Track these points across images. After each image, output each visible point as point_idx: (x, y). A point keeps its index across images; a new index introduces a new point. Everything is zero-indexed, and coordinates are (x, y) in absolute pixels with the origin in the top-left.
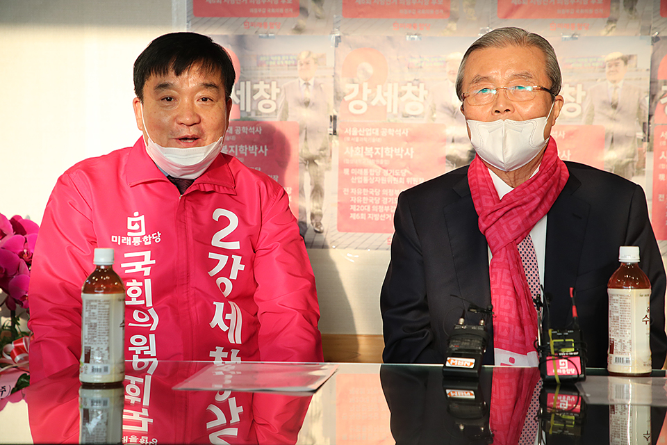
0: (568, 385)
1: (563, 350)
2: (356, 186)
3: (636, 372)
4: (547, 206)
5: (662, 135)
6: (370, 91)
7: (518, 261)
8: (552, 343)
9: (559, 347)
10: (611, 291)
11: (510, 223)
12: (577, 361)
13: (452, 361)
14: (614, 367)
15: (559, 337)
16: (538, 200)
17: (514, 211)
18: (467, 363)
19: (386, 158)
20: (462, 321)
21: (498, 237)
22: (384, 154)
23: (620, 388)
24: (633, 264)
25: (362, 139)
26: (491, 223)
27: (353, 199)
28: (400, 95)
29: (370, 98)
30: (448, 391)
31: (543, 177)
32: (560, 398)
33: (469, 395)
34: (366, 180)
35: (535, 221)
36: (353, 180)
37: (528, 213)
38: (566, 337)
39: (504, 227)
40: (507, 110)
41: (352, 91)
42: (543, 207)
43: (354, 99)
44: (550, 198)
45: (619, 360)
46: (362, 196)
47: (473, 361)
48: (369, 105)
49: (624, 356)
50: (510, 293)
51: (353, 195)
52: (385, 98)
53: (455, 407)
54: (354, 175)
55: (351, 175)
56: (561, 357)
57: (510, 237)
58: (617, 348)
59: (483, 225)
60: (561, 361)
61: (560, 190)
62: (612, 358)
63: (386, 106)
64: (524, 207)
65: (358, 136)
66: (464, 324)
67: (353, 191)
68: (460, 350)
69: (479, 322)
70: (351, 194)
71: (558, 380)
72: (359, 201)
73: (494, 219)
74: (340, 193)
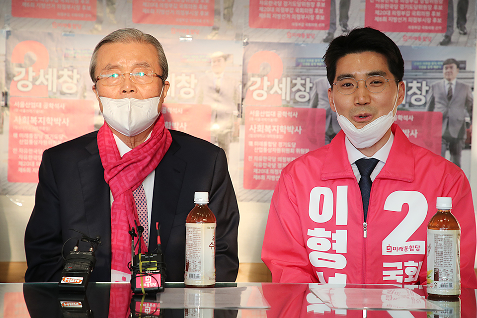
0: (152, 295)
1: (148, 269)
2: (23, 146)
3: (203, 284)
4: (155, 163)
5: (251, 113)
6: (34, 74)
7: (132, 203)
8: (141, 264)
9: (145, 267)
10: (188, 225)
11: (128, 175)
12: (158, 277)
13: (66, 279)
14: (189, 281)
15: (146, 260)
16: (149, 158)
17: (131, 166)
18: (78, 280)
19: (47, 125)
20: (76, 248)
21: (118, 185)
22: (46, 122)
23: (192, 297)
24: (204, 205)
25: (28, 111)
26: (113, 175)
27: (21, 157)
28: (59, 77)
29: (35, 79)
30: (62, 302)
31: (153, 141)
32: (144, 305)
33: (78, 305)
34: (31, 142)
35: (147, 174)
36: (21, 142)
37: (141, 168)
38: (151, 259)
39: (123, 178)
40: (132, 91)
41: (21, 73)
42: (153, 164)
43: (21, 80)
44: (158, 157)
45: (192, 276)
46: (28, 154)
47: (82, 279)
48: (34, 84)
49: (196, 273)
50: (125, 228)
51: (21, 153)
52: (47, 80)
53: (68, 314)
54: (22, 138)
55: (19, 138)
56: (147, 275)
57: (128, 186)
58: (191, 267)
59: (107, 177)
60: (146, 277)
61: (166, 151)
62: (187, 274)
63: (47, 86)
64: (138, 163)
65: (25, 108)
66: (78, 251)
67: (21, 150)
68: (72, 271)
69: (89, 249)
70: (19, 153)
71: (143, 291)
72: (26, 158)
73: (116, 172)
74: (11, 152)
